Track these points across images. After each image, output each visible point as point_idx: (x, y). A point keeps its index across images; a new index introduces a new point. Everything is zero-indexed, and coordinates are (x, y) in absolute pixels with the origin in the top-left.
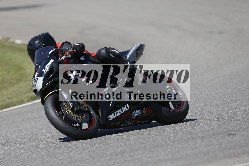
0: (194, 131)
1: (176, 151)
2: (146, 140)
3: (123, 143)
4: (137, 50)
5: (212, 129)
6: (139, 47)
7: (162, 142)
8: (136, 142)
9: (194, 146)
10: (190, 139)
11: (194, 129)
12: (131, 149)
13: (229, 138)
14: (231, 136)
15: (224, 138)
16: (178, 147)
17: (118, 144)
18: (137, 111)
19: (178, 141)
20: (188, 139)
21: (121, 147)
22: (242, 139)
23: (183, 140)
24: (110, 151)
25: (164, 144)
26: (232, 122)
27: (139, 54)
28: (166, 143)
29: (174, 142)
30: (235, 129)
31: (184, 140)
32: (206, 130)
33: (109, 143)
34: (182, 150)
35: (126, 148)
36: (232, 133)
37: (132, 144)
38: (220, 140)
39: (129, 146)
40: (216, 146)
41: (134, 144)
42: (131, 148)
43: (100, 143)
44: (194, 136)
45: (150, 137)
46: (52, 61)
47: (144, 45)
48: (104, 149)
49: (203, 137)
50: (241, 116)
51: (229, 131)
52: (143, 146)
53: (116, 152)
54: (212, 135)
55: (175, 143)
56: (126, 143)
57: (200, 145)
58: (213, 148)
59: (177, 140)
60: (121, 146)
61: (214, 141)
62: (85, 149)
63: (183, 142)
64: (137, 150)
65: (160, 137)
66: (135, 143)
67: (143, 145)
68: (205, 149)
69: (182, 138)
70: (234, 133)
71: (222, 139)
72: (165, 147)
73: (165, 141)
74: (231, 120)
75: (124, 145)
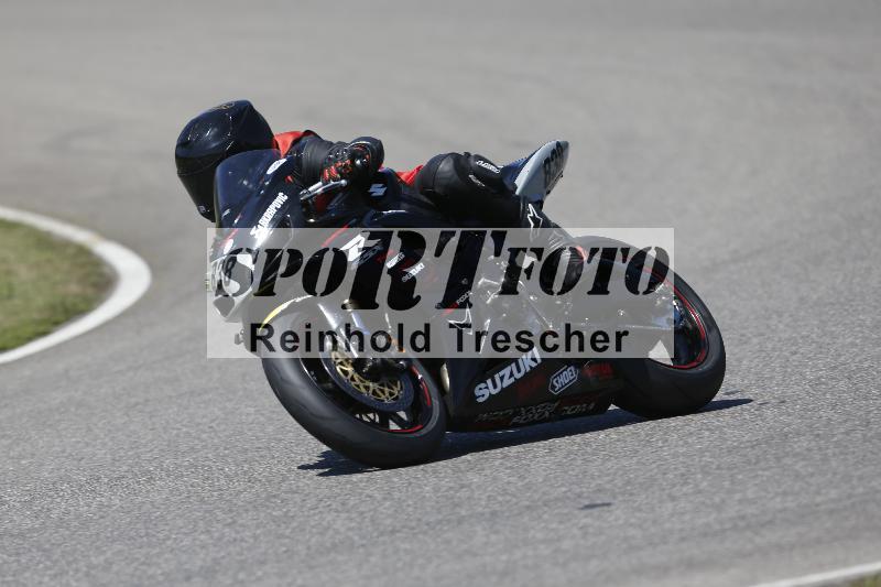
0: (464, 493)
1: (400, 565)
2: (295, 524)
3: (212, 538)
4: (547, 161)
5: (528, 487)
6: (553, 152)
7: (350, 534)
8: (258, 532)
9: (465, 546)
10: (449, 521)
11: (462, 487)
12: (238, 558)
13: (586, 517)
14: (595, 511)
15: (569, 520)
16: (405, 550)
17: (194, 539)
18: (566, 370)
19: (406, 530)
20: (440, 522)
21: (204, 551)
22: (633, 520)
23: (426, 527)
24: (164, 565)
25: (356, 538)
26: (597, 463)
27: (554, 175)
28: (363, 537)
29: (393, 532)
30: (608, 486)
31: (428, 524)
32: (505, 490)
33: (161, 536)
34: (420, 561)
35: (222, 554)
36: (599, 502)
37: (242, 540)
38: (554, 526)
39: (231, 548)
40: (542, 546)
41: (252, 541)
42: (241, 554)
43: (131, 538)
44: (463, 513)
45: (309, 516)
46: (281, 198)
47: (567, 144)
48: (142, 559)
49: (494, 514)
50: (628, 439)
51: (585, 495)
52: (284, 549)
53: (186, 570)
54: (528, 507)
55: (398, 535)
56: (220, 539)
57: (486, 544)
58: (530, 553)
59: (404, 527)
60: (203, 547)
61: (533, 528)
62: (75, 560)
63: (425, 533)
64: (263, 563)
65: (344, 515)
66: (255, 537)
67: (284, 545)
68: (504, 557)
69: (419, 520)
70: (607, 501)
71: (561, 522)
72: (361, 550)
73: (360, 529)
74: (594, 455)
75: (215, 546)
